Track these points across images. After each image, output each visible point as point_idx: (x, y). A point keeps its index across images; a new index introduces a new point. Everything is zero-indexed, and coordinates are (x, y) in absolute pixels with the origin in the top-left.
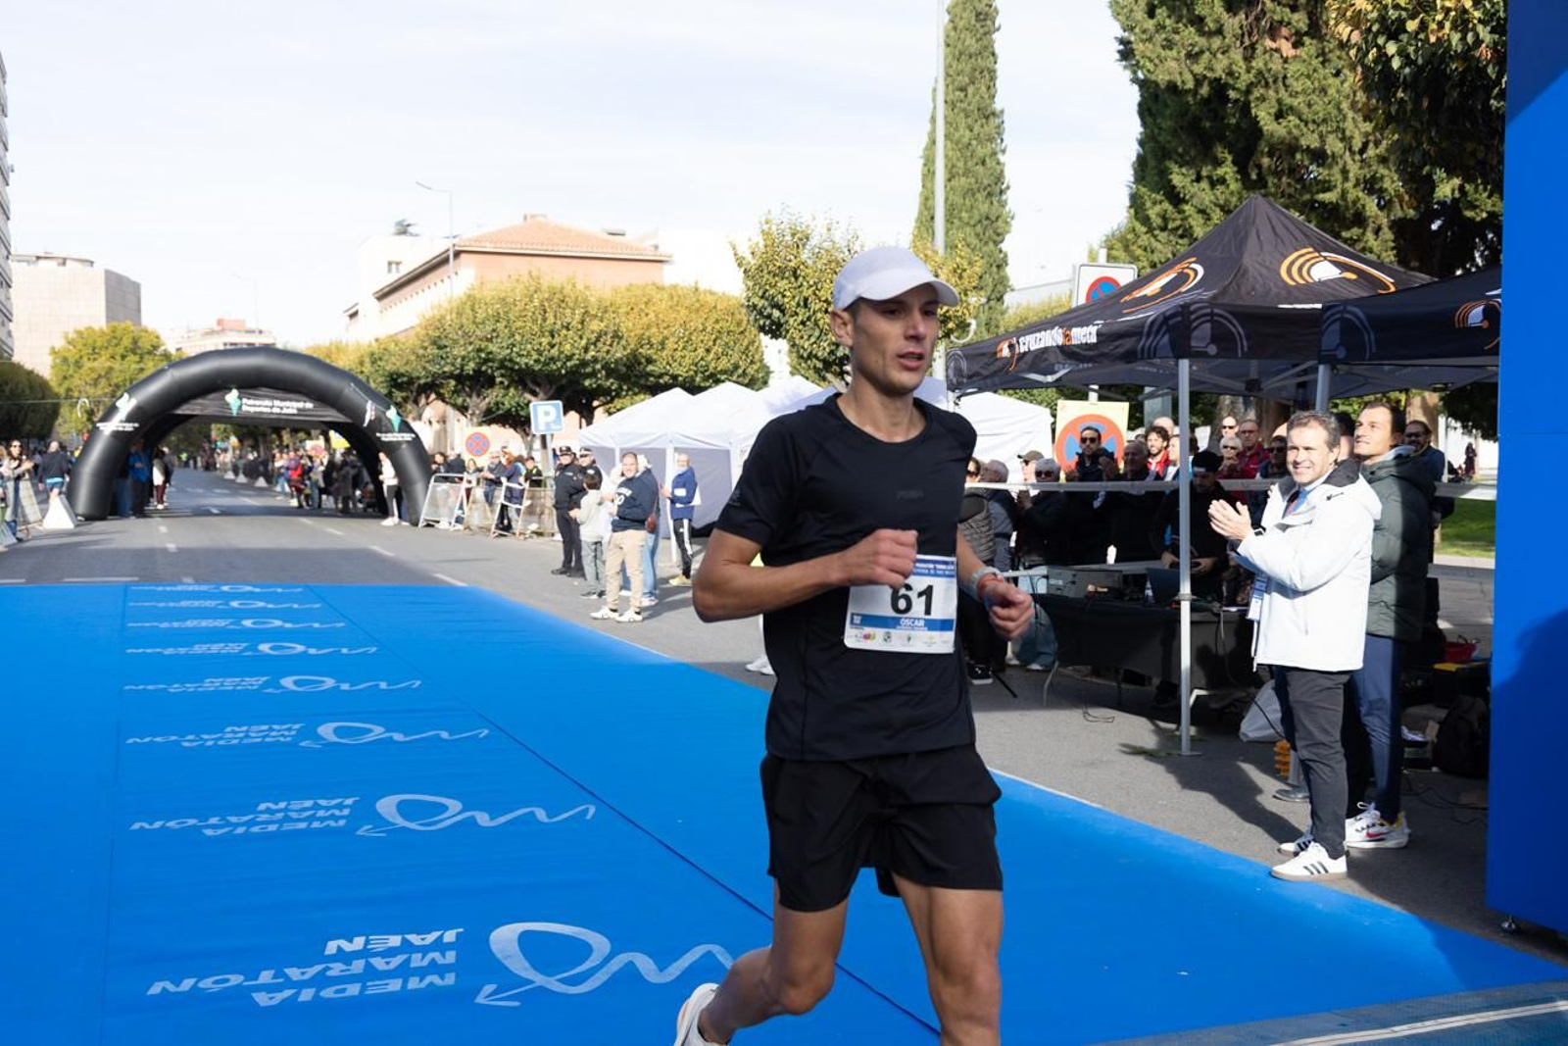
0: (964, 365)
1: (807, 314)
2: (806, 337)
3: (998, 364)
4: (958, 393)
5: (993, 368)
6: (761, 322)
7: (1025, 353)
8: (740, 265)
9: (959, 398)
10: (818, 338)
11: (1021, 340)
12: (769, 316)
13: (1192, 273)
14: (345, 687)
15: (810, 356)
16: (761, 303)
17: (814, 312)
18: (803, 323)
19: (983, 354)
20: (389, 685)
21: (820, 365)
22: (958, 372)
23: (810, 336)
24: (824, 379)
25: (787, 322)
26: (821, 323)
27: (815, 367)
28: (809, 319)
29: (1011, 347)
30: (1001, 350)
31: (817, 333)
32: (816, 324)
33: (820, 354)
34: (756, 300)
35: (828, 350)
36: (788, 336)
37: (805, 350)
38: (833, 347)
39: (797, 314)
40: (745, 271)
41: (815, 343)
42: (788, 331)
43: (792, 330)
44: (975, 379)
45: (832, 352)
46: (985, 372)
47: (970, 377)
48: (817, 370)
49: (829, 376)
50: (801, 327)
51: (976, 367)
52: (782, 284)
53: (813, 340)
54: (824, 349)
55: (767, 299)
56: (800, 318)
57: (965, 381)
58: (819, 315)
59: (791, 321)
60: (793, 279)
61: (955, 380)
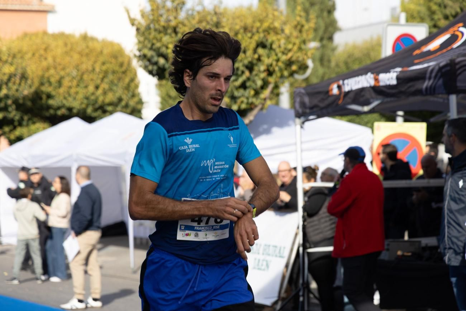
0: (307, 100)
3: (330, 100)
4: (302, 119)
5: (327, 102)
6: (151, 68)
7: (349, 92)
8: (133, 24)
9: (303, 123)
11: (346, 81)
12: (156, 63)
13: (460, 35)
16: (149, 53)
19: (319, 93)
22: (303, 104)
29: (339, 87)
30: (332, 90)
34: (146, 51)
40: (138, 30)
44: (315, 110)
46: (322, 105)
47: (311, 108)
51: (315, 101)
52: (166, 39)
55: (154, 50)
57: (308, 111)
60: (173, 35)
61: (300, 111)
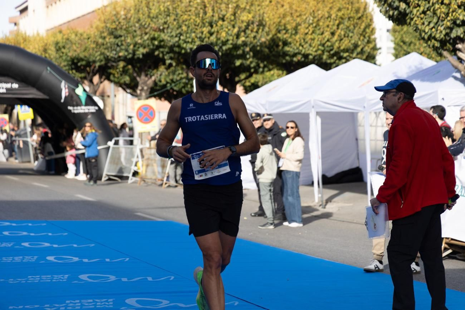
1: (427, 6)
2: (426, 23)
6: (391, 13)
10: (436, 23)
14: (124, 280)
15: (430, 38)
17: (433, 4)
18: (424, 12)
20: (153, 279)
21: (437, 44)
23: (430, 22)
24: (441, 55)
25: (411, 12)
26: (438, 12)
27: (433, 46)
28: (428, 9)
31: (435, 20)
32: (434, 13)
33: (438, 36)
35: (444, 32)
36: (412, 23)
37: (426, 33)
38: (448, 31)
39: (419, 6)
41: (434, 27)
42: (412, 19)
43: (415, 19)
45: (447, 34)
48: (435, 49)
49: (445, 53)
50: (422, 16)
53: (432, 25)
54: (441, 32)
56: (422, 9)
58: (437, 6)
59: (415, 11)
